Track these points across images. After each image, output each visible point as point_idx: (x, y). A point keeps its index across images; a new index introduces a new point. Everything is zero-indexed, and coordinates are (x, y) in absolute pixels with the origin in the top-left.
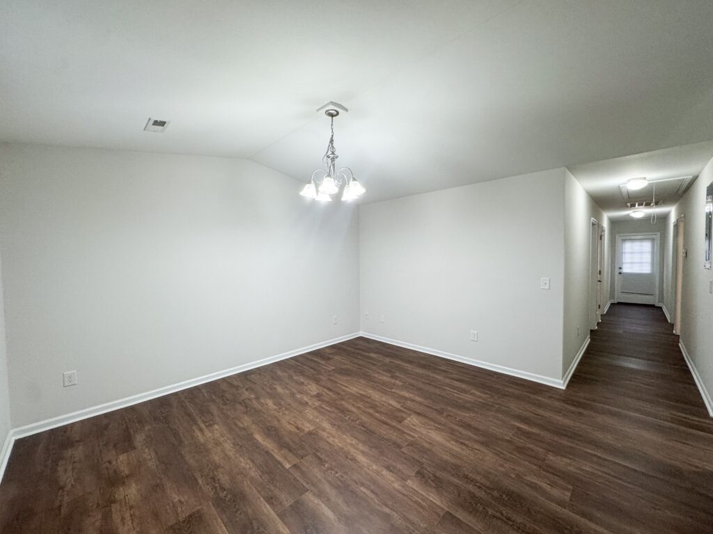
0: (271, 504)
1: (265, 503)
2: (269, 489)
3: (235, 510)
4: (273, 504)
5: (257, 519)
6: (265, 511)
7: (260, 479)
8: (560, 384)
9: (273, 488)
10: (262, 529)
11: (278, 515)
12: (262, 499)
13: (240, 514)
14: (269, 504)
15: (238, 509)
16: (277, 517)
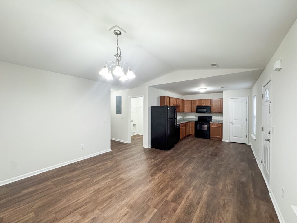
0: (176, 209)
1: (177, 211)
2: (170, 213)
3: (185, 221)
4: (176, 208)
5: (184, 211)
6: (180, 210)
7: (166, 219)
8: (110, 150)
9: (169, 211)
10: (186, 208)
11: (179, 205)
12: (176, 213)
13: (185, 218)
14: (177, 210)
15: (184, 220)
16: (180, 205)
